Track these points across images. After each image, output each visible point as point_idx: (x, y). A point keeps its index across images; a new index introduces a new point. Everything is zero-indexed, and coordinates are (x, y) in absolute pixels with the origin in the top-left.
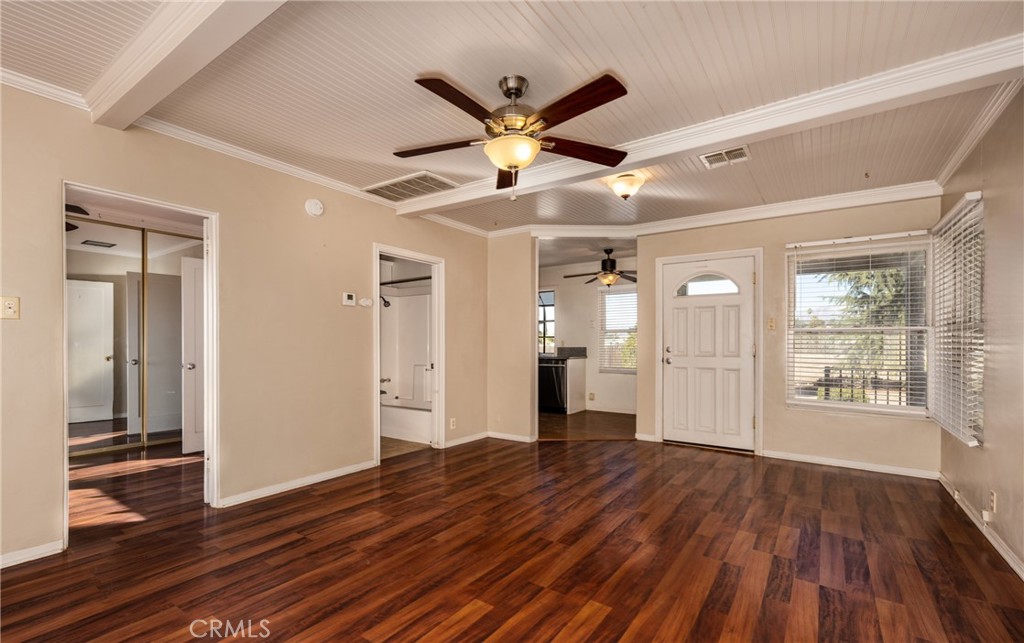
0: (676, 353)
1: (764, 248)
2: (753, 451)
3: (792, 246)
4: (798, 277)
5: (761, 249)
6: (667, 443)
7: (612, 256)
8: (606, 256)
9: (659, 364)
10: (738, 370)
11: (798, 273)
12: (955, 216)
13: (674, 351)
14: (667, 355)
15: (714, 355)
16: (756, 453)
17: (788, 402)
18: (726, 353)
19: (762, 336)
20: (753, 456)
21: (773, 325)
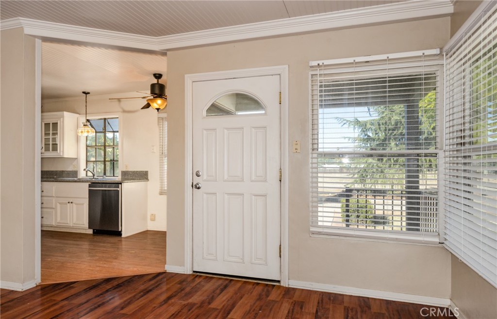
0: (205, 178)
1: (289, 66)
2: (279, 281)
3: (315, 63)
4: (321, 111)
5: (287, 66)
6: (197, 275)
7: (161, 81)
8: (155, 81)
9: (189, 189)
10: (265, 196)
11: (321, 106)
12: (466, 34)
13: (204, 175)
14: (197, 180)
15: (243, 180)
16: (282, 284)
17: (312, 229)
18: (253, 178)
19: (287, 159)
20: (280, 287)
21: (298, 147)
